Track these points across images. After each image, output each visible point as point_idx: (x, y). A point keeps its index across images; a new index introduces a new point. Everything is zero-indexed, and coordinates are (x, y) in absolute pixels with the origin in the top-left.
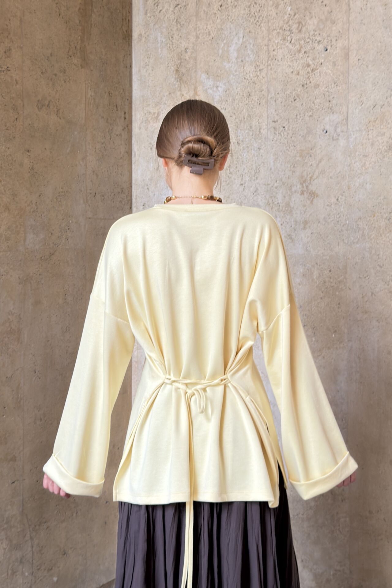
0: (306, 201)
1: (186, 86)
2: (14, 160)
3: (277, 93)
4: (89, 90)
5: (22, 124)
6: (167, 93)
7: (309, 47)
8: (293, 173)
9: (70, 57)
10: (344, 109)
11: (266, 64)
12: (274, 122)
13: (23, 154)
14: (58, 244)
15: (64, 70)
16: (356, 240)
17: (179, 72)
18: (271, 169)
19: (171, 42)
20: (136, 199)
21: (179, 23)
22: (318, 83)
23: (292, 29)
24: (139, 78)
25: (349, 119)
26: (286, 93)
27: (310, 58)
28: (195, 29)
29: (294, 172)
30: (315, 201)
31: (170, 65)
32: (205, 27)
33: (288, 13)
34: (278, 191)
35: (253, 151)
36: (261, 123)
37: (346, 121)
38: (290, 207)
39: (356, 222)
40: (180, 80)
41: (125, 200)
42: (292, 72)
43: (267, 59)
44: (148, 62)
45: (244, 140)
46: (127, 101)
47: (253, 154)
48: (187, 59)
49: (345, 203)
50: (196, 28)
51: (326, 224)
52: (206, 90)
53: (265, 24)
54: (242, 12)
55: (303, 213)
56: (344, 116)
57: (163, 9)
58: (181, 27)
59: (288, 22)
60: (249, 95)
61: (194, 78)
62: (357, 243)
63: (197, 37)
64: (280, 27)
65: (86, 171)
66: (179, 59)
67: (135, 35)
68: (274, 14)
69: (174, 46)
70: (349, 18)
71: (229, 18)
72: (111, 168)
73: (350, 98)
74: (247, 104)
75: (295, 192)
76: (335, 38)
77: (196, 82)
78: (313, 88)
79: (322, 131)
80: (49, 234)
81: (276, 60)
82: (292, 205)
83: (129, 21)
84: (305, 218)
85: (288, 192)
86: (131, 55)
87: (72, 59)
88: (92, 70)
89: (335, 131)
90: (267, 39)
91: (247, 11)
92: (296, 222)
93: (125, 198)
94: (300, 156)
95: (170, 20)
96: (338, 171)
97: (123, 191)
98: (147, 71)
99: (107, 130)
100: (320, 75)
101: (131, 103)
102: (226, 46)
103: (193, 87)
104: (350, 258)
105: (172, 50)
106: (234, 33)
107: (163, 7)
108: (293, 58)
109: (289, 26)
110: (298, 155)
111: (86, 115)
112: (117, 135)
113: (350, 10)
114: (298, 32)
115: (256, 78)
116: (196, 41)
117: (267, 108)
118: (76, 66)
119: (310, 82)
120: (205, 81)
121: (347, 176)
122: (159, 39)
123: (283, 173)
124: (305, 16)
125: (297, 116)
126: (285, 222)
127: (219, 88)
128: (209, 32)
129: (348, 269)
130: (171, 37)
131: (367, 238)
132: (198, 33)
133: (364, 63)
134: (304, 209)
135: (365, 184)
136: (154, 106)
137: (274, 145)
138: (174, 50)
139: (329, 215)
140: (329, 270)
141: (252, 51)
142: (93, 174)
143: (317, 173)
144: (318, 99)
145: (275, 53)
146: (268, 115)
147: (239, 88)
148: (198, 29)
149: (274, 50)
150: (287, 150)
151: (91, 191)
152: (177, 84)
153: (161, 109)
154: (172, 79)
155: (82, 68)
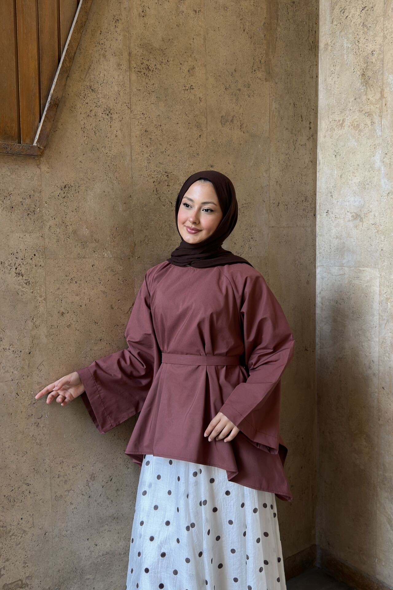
1: (372, 89)
4: (273, 102)
5: (206, 141)
6: (353, 99)
9: (255, 71)
15: (248, 84)
17: (365, 76)
19: (357, 46)
20: (320, 206)
21: (366, 26)
24: (325, 87)
28: (383, 30)
31: (356, 69)
40: (366, 84)
41: (309, 207)
44: (333, 70)
46: (312, 110)
48: (373, 62)
57: (349, 14)
58: (368, 29)
61: (381, 81)
63: (385, 38)
66: (365, 63)
67: (322, 45)
69: (360, 50)
72: (295, 178)
77: (383, 84)
83: (315, 32)
86: (317, 65)
87: (257, 73)
88: (277, 83)
95: (356, 25)
97: (307, 199)
98: (333, 79)
99: (291, 140)
101: (316, 113)
103: (380, 90)
105: (358, 55)
111: (270, 127)
112: (302, 145)
116: (383, 43)
118: (260, 79)
122: (345, 45)
130: (357, 41)
132: (386, 33)
136: (339, 113)
138: (360, 55)
142: (277, 185)
148: (385, 29)
151: (274, 202)
152: (363, 88)
153: (346, 115)
154: (358, 85)
155: (266, 82)
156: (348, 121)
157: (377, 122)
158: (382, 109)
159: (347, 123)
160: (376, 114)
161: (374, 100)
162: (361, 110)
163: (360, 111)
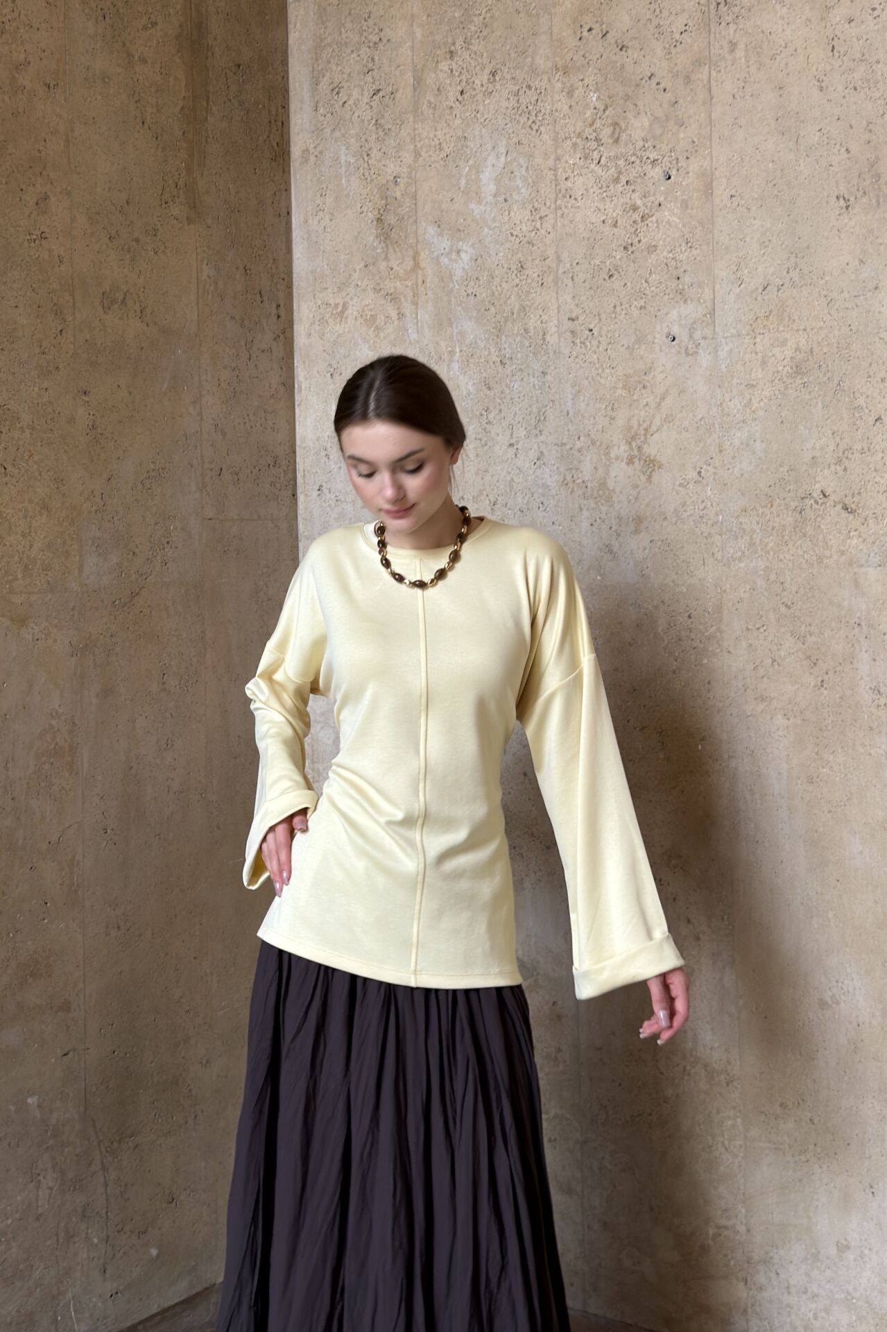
0: (639, 477)
1: (397, 249)
2: (57, 412)
3: (574, 264)
4: (204, 267)
5: (72, 340)
6: (362, 265)
7: (633, 173)
8: (612, 422)
9: (166, 203)
10: (707, 293)
11: (553, 206)
12: (573, 320)
13: (74, 398)
14: (147, 573)
15: (154, 229)
16: (740, 553)
17: (384, 224)
18: (568, 414)
19: (366, 164)
20: (304, 476)
21: (381, 127)
22: (654, 243)
23: (601, 137)
24: (305, 236)
25: (716, 315)
26: (592, 262)
27: (637, 194)
28: (413, 139)
29: (614, 418)
30: (655, 477)
31: (365, 209)
32: (432, 136)
33: (592, 105)
34: (582, 458)
35: (531, 377)
36: (546, 322)
37: (711, 318)
38: (608, 489)
39: (739, 516)
40: (386, 239)
41: (282, 479)
42: (604, 221)
43: (554, 195)
44: (321, 204)
45: (514, 356)
46: (281, 280)
47: (531, 384)
48: (398, 198)
49: (714, 479)
50: (415, 136)
51: (679, 522)
52: (437, 257)
53: (548, 128)
54: (504, 104)
55: (633, 502)
56: (706, 307)
57: (349, 99)
58: (386, 134)
59: (593, 123)
60: (522, 267)
61: (412, 236)
62: (740, 560)
63: (417, 154)
64: (577, 132)
65: (200, 426)
66: (382, 198)
67: (296, 150)
68: (566, 107)
69: (372, 172)
70: (711, 115)
71: (478, 115)
72: (252, 418)
73: (716, 272)
74: (517, 286)
75: (617, 458)
76: (686, 155)
77: (417, 242)
78: (645, 253)
79: (664, 336)
80: (128, 554)
81: (573, 197)
82: (611, 484)
83: (283, 124)
84: (637, 512)
85: (601, 460)
86: (288, 190)
87: (169, 206)
88: (209, 227)
89: (691, 336)
90: (552, 157)
91: (513, 102)
92: (620, 518)
93: (282, 476)
94: (624, 387)
95: (363, 121)
96: (701, 416)
97: (278, 462)
98: (321, 222)
99: (243, 343)
100: (658, 227)
101: (290, 287)
102: (474, 172)
103: (411, 253)
104: (728, 590)
105: (368, 181)
106: (489, 146)
107: (350, 96)
108: (605, 194)
109: (595, 131)
110: (621, 386)
111: (198, 316)
112: (263, 351)
113: (712, 98)
114: (614, 142)
115: (534, 233)
116: (415, 161)
117: (557, 293)
118: (178, 219)
119: (639, 241)
120: (435, 240)
121: (717, 426)
122: (343, 158)
123: (592, 421)
124: (625, 112)
125: (615, 307)
126: (598, 520)
127: (463, 255)
128: (440, 144)
129: (726, 612)
130: (365, 155)
131: (759, 548)
132: (419, 145)
133: (742, 202)
134: (635, 493)
135: (752, 442)
136: (336, 290)
137: (573, 365)
138: (372, 180)
139: (684, 504)
140: (688, 614)
141: (525, 180)
142: (216, 431)
143: (657, 422)
144: (655, 273)
145: (569, 184)
146: (559, 307)
147: (501, 254)
148: (418, 139)
149: (566, 179)
150: (598, 374)
151: (211, 466)
152: (380, 246)
153: (349, 296)
154: (370, 237)
155: (188, 224)
156: (354, 308)
157: (408, 315)
158: (417, 290)
159: (352, 311)
160: (405, 296)
161: (401, 272)
162: (378, 288)
163: (377, 290)
